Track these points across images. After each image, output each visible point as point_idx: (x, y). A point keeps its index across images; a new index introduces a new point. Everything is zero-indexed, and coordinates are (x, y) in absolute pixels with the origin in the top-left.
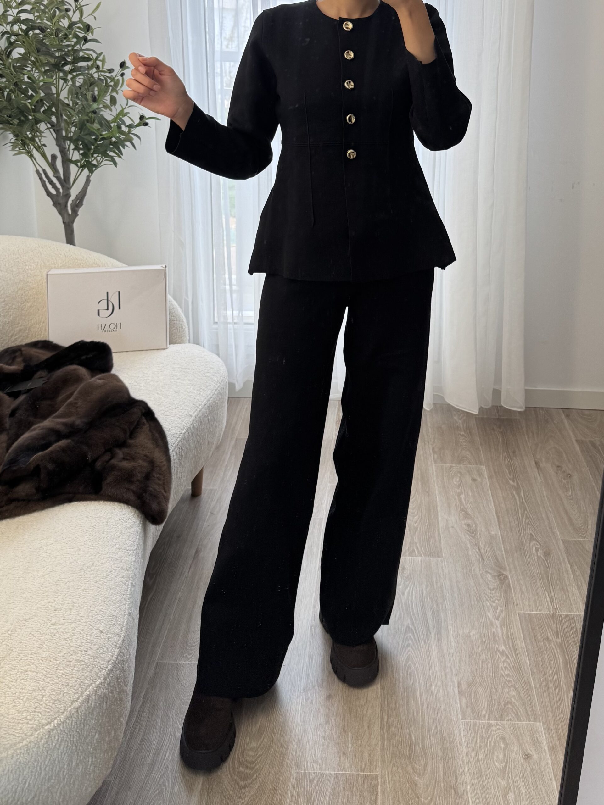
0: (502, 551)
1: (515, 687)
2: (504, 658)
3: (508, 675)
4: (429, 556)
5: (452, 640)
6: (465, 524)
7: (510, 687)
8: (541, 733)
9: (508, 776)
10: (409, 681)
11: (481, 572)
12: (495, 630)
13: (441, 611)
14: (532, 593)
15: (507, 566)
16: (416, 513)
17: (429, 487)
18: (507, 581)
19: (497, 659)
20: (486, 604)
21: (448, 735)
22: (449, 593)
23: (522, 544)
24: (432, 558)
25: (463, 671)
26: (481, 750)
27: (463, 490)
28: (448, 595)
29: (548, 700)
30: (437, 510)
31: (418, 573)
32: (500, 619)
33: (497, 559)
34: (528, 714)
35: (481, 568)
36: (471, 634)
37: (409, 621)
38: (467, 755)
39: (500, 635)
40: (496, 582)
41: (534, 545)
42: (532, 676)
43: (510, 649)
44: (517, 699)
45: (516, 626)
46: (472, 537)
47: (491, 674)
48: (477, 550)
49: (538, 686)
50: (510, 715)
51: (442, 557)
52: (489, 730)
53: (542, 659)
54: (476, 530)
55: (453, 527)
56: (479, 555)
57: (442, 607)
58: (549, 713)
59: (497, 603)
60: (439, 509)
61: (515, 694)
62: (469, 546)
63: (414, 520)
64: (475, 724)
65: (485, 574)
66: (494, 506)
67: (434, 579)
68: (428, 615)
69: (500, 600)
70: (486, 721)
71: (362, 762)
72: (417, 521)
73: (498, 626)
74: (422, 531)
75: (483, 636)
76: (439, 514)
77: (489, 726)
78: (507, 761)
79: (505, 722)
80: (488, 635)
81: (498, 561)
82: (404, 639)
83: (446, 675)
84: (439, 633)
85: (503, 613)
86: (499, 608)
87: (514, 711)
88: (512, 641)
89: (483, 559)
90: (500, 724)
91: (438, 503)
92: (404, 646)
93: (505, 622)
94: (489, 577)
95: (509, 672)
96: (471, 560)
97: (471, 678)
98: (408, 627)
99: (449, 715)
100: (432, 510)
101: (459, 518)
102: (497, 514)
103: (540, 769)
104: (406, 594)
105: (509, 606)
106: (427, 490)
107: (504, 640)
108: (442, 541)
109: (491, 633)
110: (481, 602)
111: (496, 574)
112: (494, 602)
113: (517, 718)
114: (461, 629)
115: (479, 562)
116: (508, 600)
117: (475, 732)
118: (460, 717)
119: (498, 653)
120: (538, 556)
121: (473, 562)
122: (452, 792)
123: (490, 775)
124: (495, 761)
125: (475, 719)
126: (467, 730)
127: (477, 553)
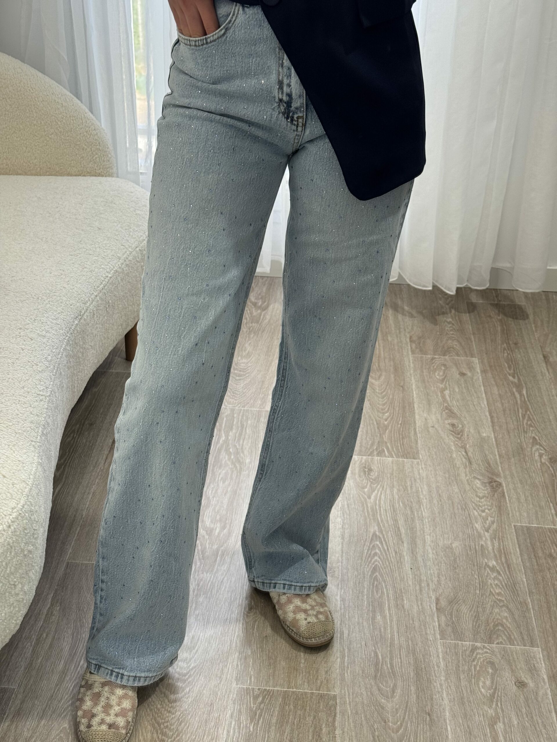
0: (496, 455)
1: (507, 607)
2: (495, 574)
3: (499, 594)
4: (403, 456)
5: (430, 551)
6: (449, 424)
7: (501, 607)
8: (539, 660)
9: (497, 705)
10: (375, 594)
11: (468, 478)
12: (483, 543)
13: (417, 518)
14: (533, 504)
15: (501, 472)
16: (386, 410)
17: (404, 380)
18: (501, 489)
19: (486, 574)
20: (474, 514)
21: (423, 656)
22: (426, 499)
23: (522, 448)
24: (405, 460)
25: (443, 586)
26: (464, 673)
27: (447, 385)
28: (425, 500)
29: (550, 624)
30: (414, 407)
31: (389, 475)
32: (491, 531)
33: (489, 464)
34: (523, 638)
35: (468, 473)
36: (454, 545)
37: (376, 528)
38: (446, 679)
39: (490, 548)
40: (487, 489)
41: (537, 449)
42: (530, 596)
43: (503, 564)
44: (510, 621)
45: (511, 539)
46: (458, 438)
47: (478, 592)
48: (464, 453)
49: (536, 608)
50: (500, 638)
51: (419, 459)
52: (474, 652)
53: (543, 578)
54: (462, 431)
55: (433, 427)
56: (465, 458)
57: (418, 514)
58: (550, 639)
59: (487, 513)
60: (416, 406)
61: (508, 616)
62: (453, 448)
63: (384, 417)
64: (456, 646)
65: (472, 480)
66: (488, 404)
67: (409, 483)
68: (399, 522)
69: (491, 509)
70: (471, 643)
71: (317, 679)
72: (388, 418)
73: (488, 538)
74: (394, 430)
75: (468, 549)
76: (416, 411)
77: (474, 649)
78: (496, 688)
79: (494, 645)
80: (475, 548)
81: (490, 466)
82: (369, 547)
83: (421, 590)
84: (413, 542)
85: (495, 525)
86: (489, 518)
87: (506, 633)
88: (506, 557)
89: (470, 463)
90: (488, 647)
91: (415, 399)
92: (370, 554)
93: (497, 535)
94: (478, 483)
95: (500, 590)
96: (456, 464)
97: (452, 594)
98: (374, 534)
99: (424, 633)
100: (407, 407)
101: (441, 417)
102: (490, 413)
103: (536, 699)
104: (373, 497)
105: (503, 518)
106: (402, 384)
107: (495, 556)
108: (419, 442)
109: (479, 547)
110: (466, 510)
111: (486, 481)
112: (483, 511)
113: (510, 642)
114: (441, 539)
115: (465, 467)
116: (501, 509)
117: (456, 654)
118: (438, 637)
119: (487, 569)
120: (541, 462)
121: (458, 466)
122: (426, 718)
123: (474, 702)
124: (481, 687)
125: (457, 640)
126: (447, 652)
127: (463, 456)
